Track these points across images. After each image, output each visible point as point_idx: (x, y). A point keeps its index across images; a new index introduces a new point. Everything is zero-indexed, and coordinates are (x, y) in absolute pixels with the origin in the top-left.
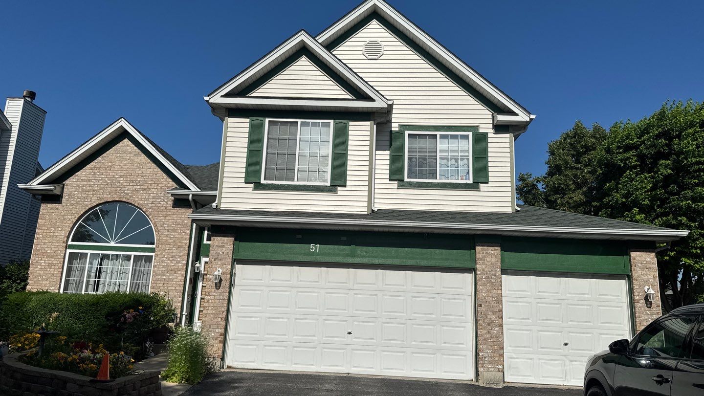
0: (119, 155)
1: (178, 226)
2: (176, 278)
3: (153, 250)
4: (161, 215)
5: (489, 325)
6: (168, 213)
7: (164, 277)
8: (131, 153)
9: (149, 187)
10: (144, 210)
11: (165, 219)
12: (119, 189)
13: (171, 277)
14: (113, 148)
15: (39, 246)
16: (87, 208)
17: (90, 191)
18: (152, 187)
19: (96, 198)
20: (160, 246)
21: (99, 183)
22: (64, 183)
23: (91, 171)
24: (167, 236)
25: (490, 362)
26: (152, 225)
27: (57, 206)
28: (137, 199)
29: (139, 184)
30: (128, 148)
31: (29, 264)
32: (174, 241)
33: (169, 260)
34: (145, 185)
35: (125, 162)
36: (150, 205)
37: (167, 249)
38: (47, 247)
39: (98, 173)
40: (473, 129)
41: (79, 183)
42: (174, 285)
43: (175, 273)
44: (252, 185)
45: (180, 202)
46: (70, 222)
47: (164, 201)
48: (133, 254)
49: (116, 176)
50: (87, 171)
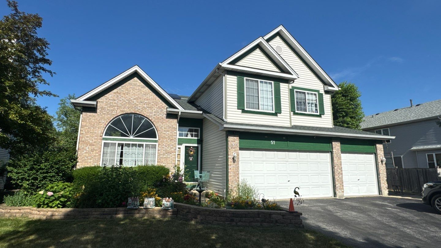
1: (170, 128)
3: (156, 141)
4: (160, 122)
5: (338, 174)
6: (164, 121)
8: (139, 86)
11: (162, 125)
12: (133, 106)
13: (168, 156)
14: (128, 82)
16: (115, 116)
17: (115, 106)
18: (154, 106)
19: (120, 111)
20: (161, 139)
21: (121, 102)
22: (97, 100)
23: (115, 94)
25: (340, 189)
26: (154, 127)
27: (94, 114)
28: (145, 113)
29: (146, 104)
30: (137, 83)
32: (169, 137)
33: (166, 147)
34: (150, 105)
35: (136, 91)
36: (153, 116)
37: (165, 141)
38: (90, 139)
39: (120, 96)
40: (318, 91)
41: (107, 101)
43: (170, 154)
44: (241, 111)
45: (170, 116)
47: (161, 114)
48: (144, 143)
50: (112, 94)
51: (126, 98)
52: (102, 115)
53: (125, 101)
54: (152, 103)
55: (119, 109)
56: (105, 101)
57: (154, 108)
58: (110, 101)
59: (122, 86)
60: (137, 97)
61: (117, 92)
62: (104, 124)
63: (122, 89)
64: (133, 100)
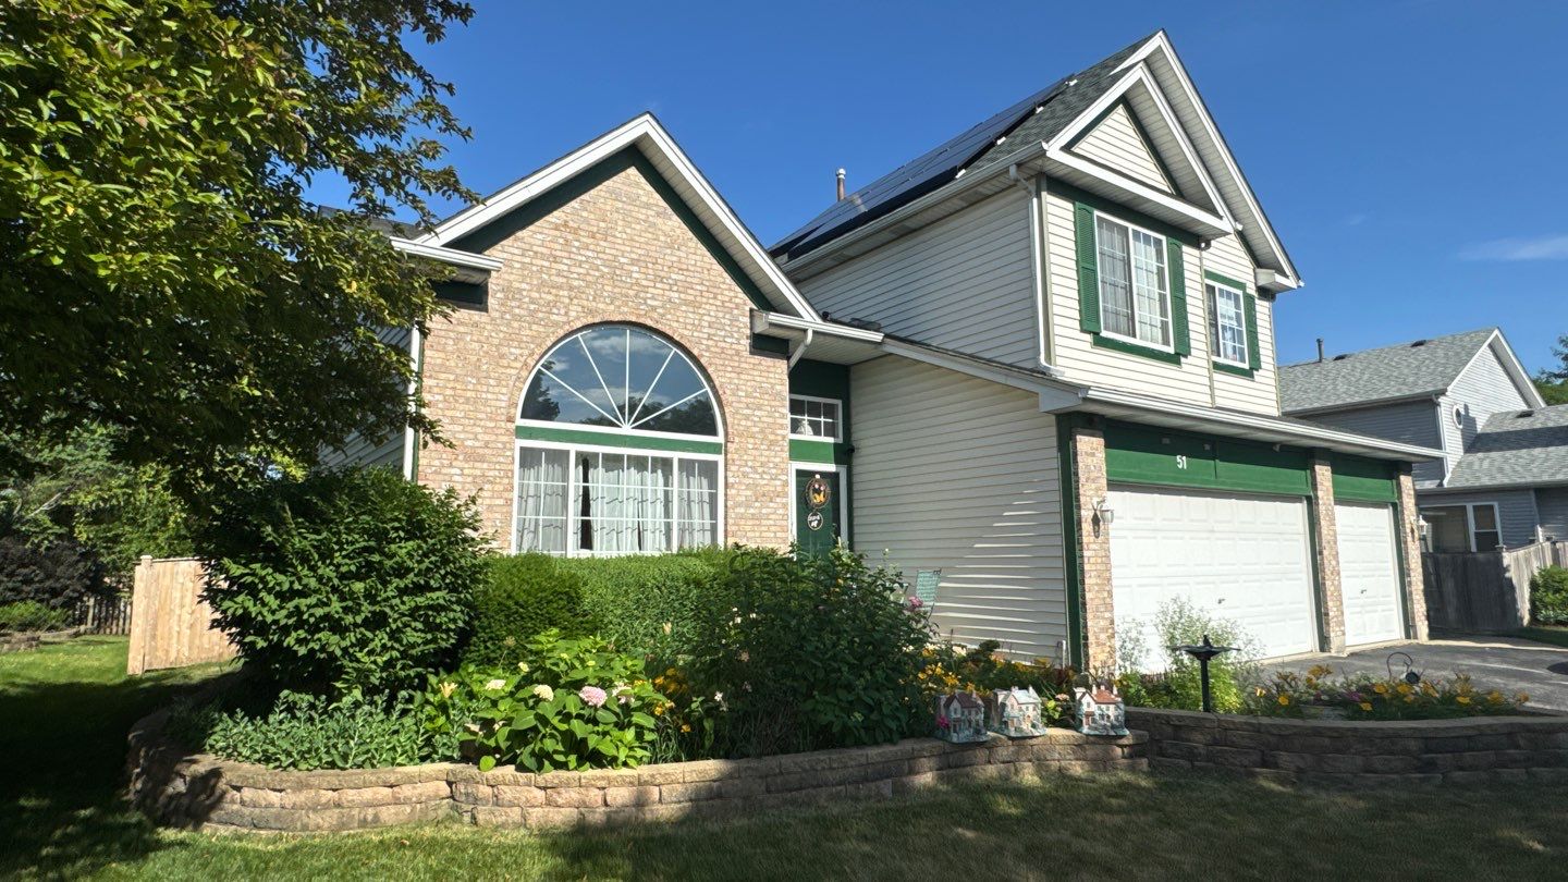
0: (620, 205)
1: (766, 397)
3: (715, 449)
4: (730, 369)
6: (744, 365)
7: (752, 511)
8: (648, 206)
9: (698, 299)
10: (695, 352)
11: (739, 379)
12: (632, 293)
13: (764, 511)
14: (606, 183)
18: (704, 300)
19: (580, 309)
20: (737, 440)
21: (581, 271)
23: (558, 233)
24: (747, 418)
25: (1337, 624)
26: (708, 389)
28: (675, 324)
29: (675, 288)
30: (641, 192)
32: (762, 431)
33: (756, 472)
34: (690, 291)
35: (638, 227)
37: (750, 446)
40: (1241, 286)
43: (771, 501)
44: (1089, 337)
45: (765, 344)
47: (732, 337)
48: (675, 456)
50: (546, 231)
51: (601, 255)
52: (508, 325)
53: (598, 270)
54: (699, 287)
55: (575, 301)
56: (518, 258)
57: (707, 307)
58: (540, 262)
59: (583, 197)
60: (643, 252)
61: (566, 224)
62: (519, 365)
63: (585, 214)
64: (626, 267)
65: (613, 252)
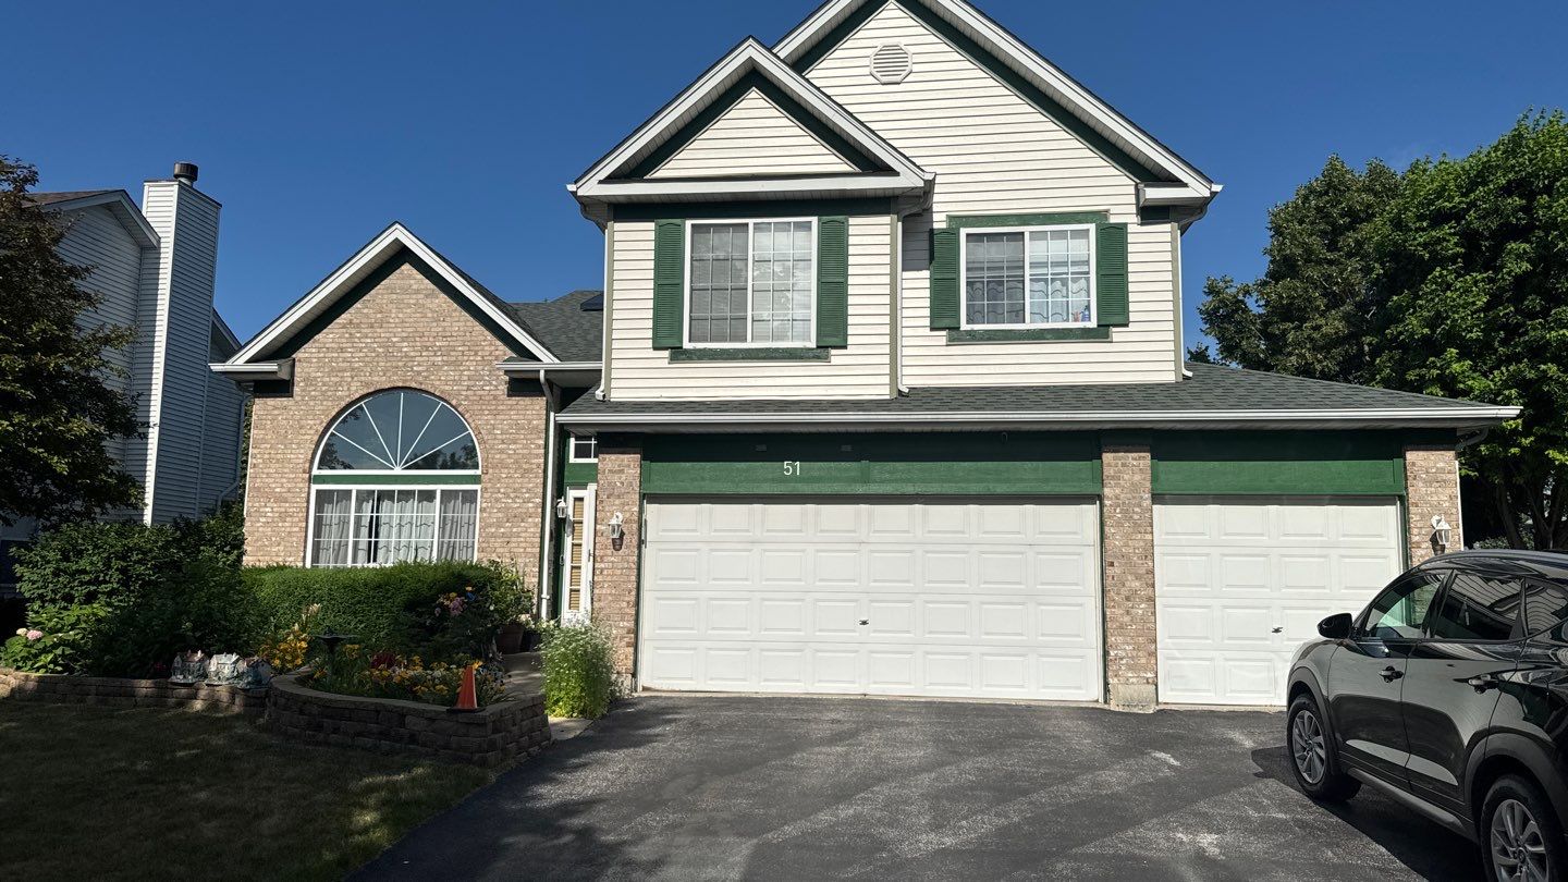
0: (394, 296)
1: (522, 432)
2: (526, 531)
3: (476, 480)
4: (486, 412)
5: (1128, 599)
6: (501, 407)
7: (502, 530)
8: (417, 292)
9: (460, 358)
10: (454, 402)
11: (495, 419)
12: (400, 364)
13: (514, 530)
14: (383, 283)
15: (258, 480)
16: (343, 404)
17: (345, 371)
18: (466, 358)
19: (359, 384)
20: (491, 471)
21: (361, 354)
22: (294, 356)
23: (344, 330)
24: (502, 452)
25: (1130, 668)
26: (470, 431)
27: (284, 401)
28: (438, 383)
29: (439, 353)
30: (412, 282)
31: (243, 515)
32: (516, 462)
33: (509, 497)
34: (452, 353)
35: (408, 311)
36: (464, 393)
37: (504, 476)
38: (274, 482)
39: (358, 335)
40: (1098, 216)
41: (322, 355)
42: (523, 545)
43: (522, 521)
44: (666, 354)
45: (522, 385)
46: (312, 432)
47: (491, 384)
48: (439, 488)
49: (394, 340)
51: (377, 340)
52: (307, 404)
53: (375, 351)
54: (460, 348)
55: (356, 379)
56: (316, 355)
57: (468, 363)
65: (387, 335)
